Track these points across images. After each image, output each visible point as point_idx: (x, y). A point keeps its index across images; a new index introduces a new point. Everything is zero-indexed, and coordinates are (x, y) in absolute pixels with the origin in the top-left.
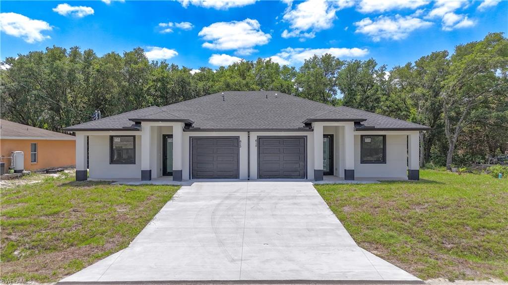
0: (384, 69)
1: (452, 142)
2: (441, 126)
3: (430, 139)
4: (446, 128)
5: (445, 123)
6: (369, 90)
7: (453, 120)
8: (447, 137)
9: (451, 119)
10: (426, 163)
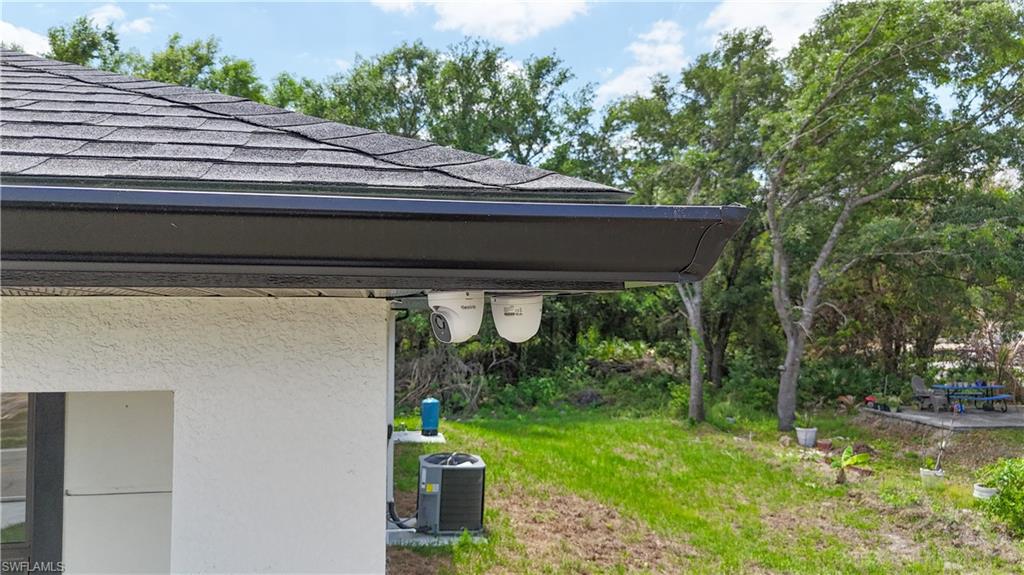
0: (588, 96)
1: (796, 331)
2: (757, 276)
3: (724, 316)
4: (775, 283)
5: (772, 263)
6: (536, 154)
7: (800, 256)
8: (782, 313)
9: (791, 250)
10: (713, 403)
